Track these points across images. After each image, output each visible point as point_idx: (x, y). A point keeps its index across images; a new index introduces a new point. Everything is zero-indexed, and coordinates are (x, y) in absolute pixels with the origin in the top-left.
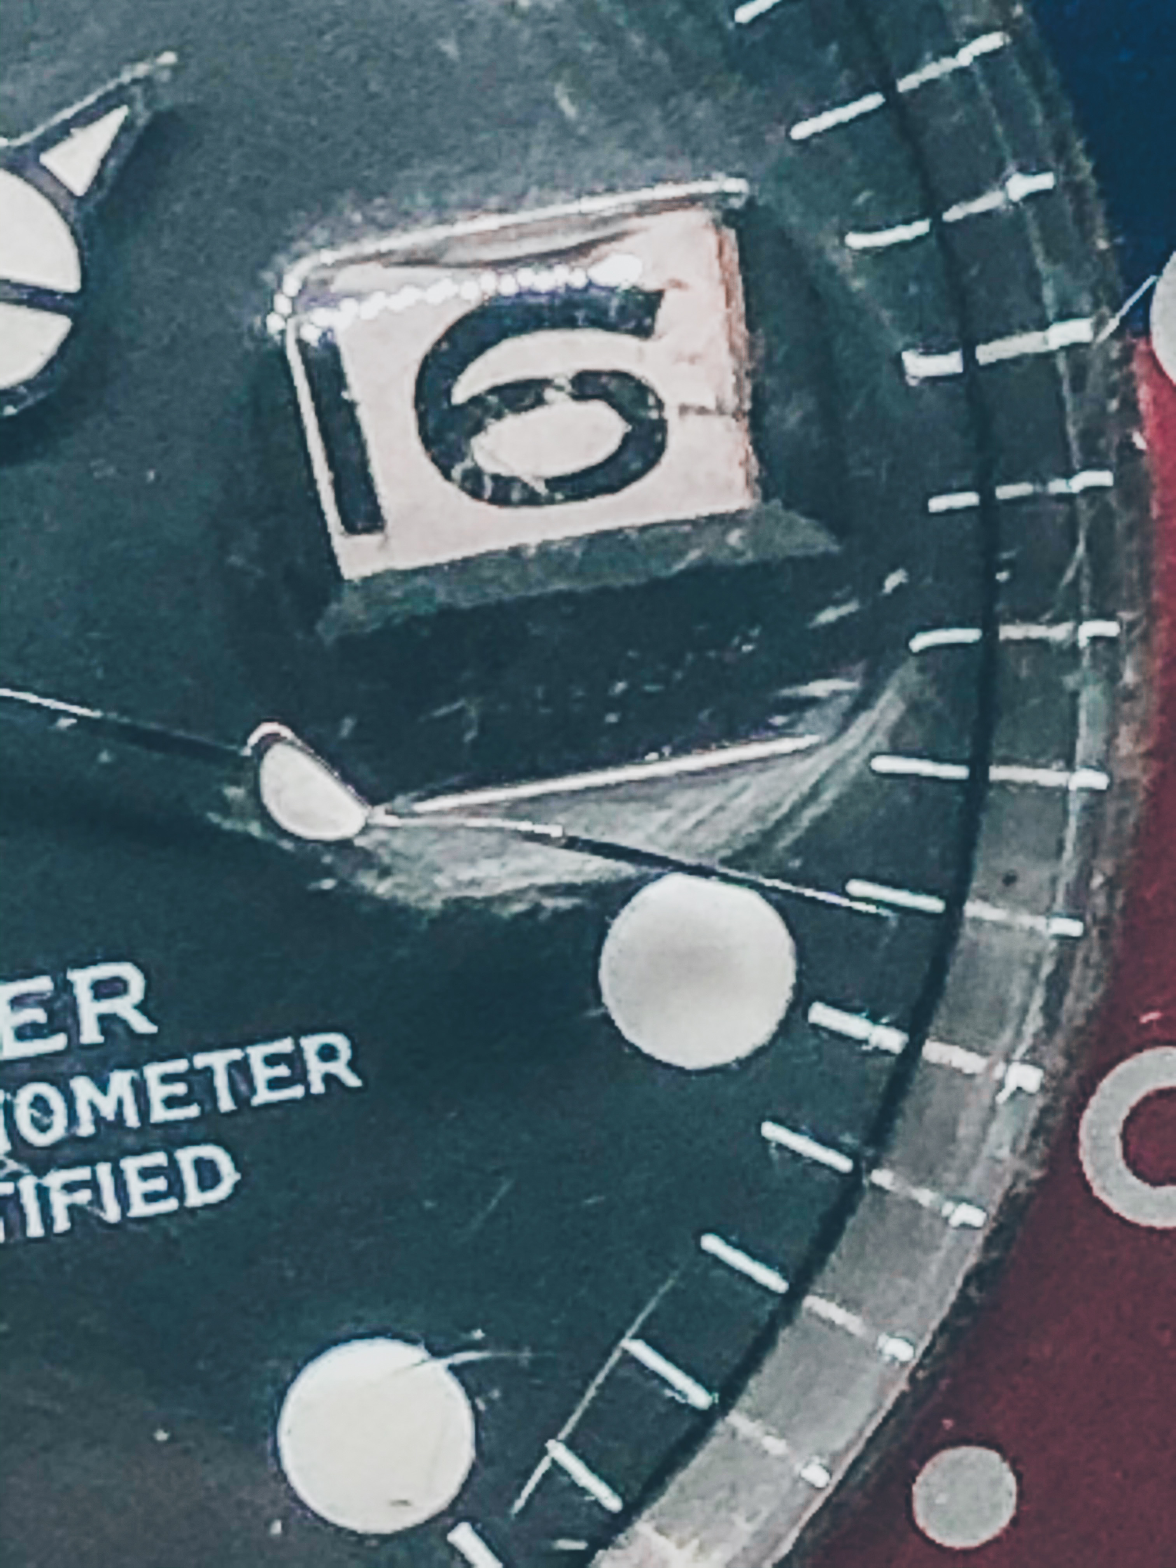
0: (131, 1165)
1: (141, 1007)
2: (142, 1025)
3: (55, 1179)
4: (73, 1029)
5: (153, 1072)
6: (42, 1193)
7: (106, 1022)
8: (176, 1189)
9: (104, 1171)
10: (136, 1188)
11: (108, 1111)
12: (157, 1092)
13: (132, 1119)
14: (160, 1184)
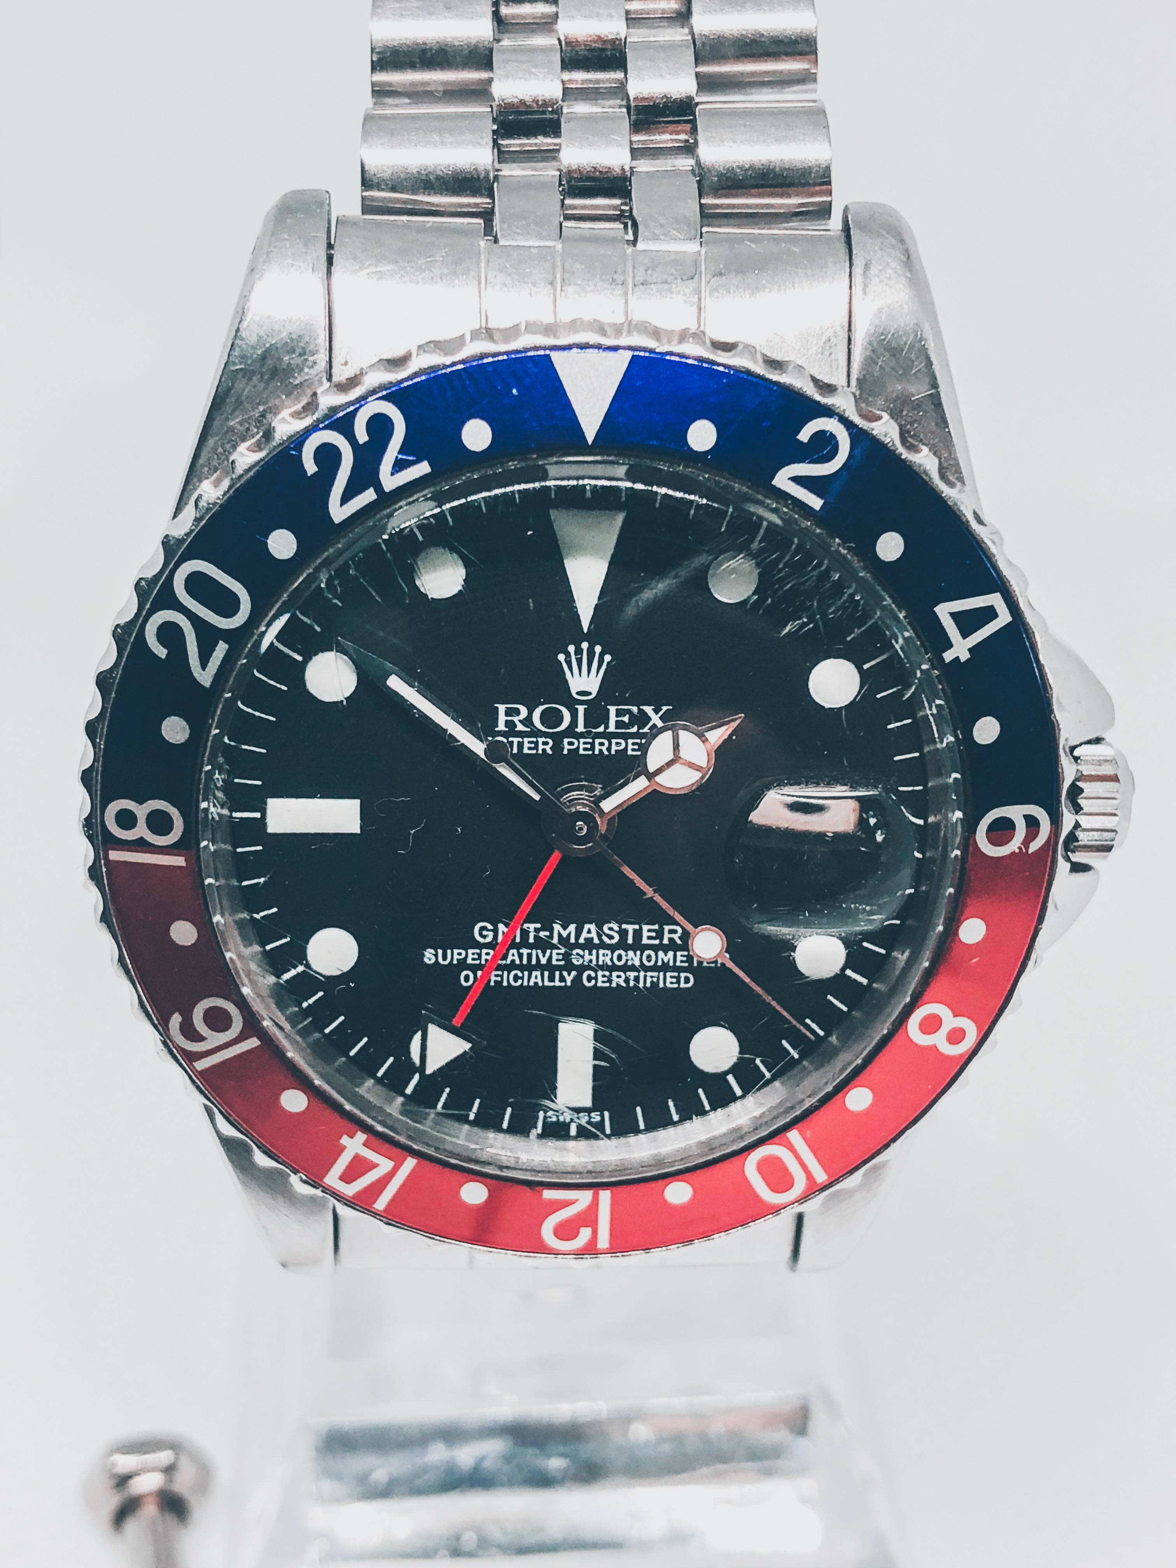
0: (668, 974)
1: (679, 938)
2: (679, 942)
3: (649, 974)
4: (662, 939)
5: (679, 953)
6: (645, 977)
7: (671, 939)
8: (678, 982)
9: (661, 974)
10: (669, 980)
11: (666, 961)
12: (679, 958)
13: (671, 964)
14: (674, 980)
